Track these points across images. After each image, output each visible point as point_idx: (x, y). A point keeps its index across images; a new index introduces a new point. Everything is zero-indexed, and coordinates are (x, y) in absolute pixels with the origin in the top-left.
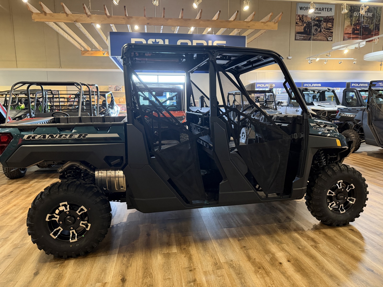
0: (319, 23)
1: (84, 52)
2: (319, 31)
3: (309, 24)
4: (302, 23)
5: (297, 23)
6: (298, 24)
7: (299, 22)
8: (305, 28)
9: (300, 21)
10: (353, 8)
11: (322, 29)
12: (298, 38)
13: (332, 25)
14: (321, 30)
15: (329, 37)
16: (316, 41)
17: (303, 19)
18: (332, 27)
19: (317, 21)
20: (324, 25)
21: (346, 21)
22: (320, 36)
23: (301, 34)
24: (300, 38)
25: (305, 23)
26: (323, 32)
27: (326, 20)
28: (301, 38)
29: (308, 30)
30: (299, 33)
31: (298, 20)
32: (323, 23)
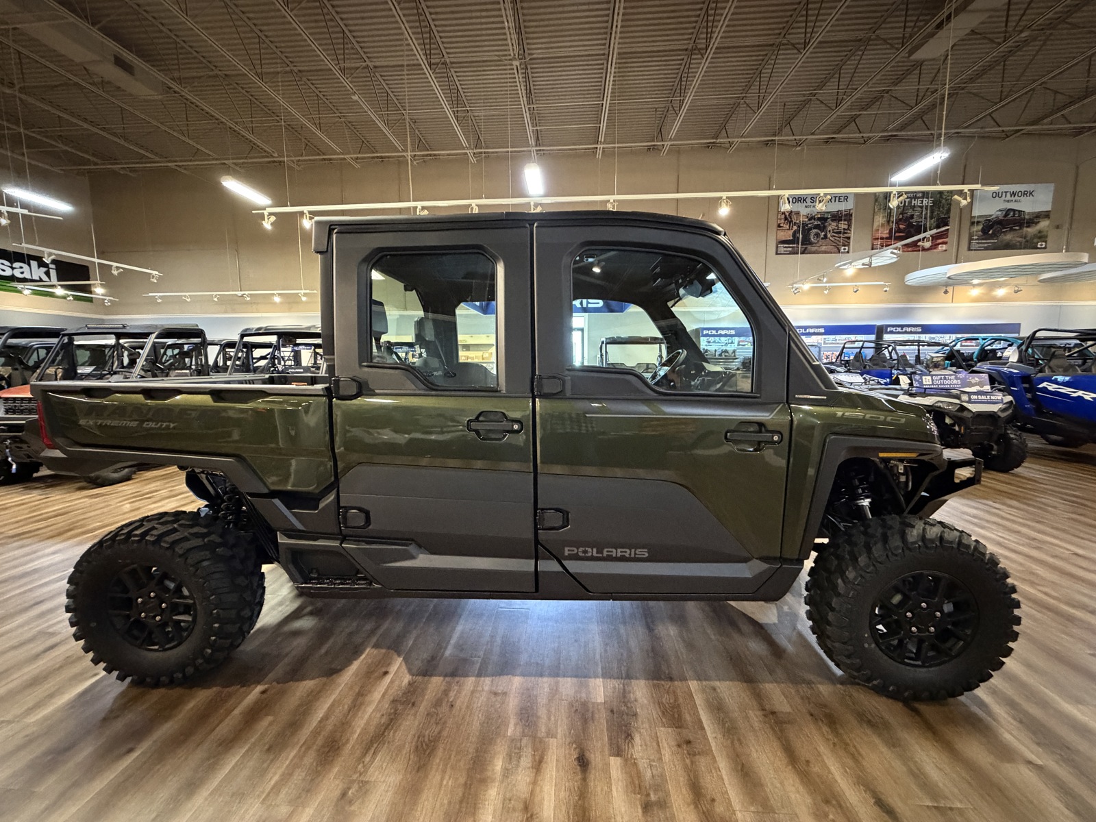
0: (822, 224)
2: (822, 236)
3: (803, 226)
4: (790, 225)
5: (779, 226)
6: (782, 227)
7: (784, 223)
9: (786, 221)
11: (828, 232)
12: (781, 250)
13: (849, 225)
15: (842, 246)
16: (816, 254)
17: (791, 218)
18: (848, 229)
19: (819, 219)
20: (832, 226)
21: (876, 216)
22: (823, 245)
23: (788, 244)
24: (785, 251)
25: (795, 225)
26: (831, 238)
27: (836, 216)
29: (800, 236)
30: (783, 242)
31: (783, 221)
32: (831, 222)
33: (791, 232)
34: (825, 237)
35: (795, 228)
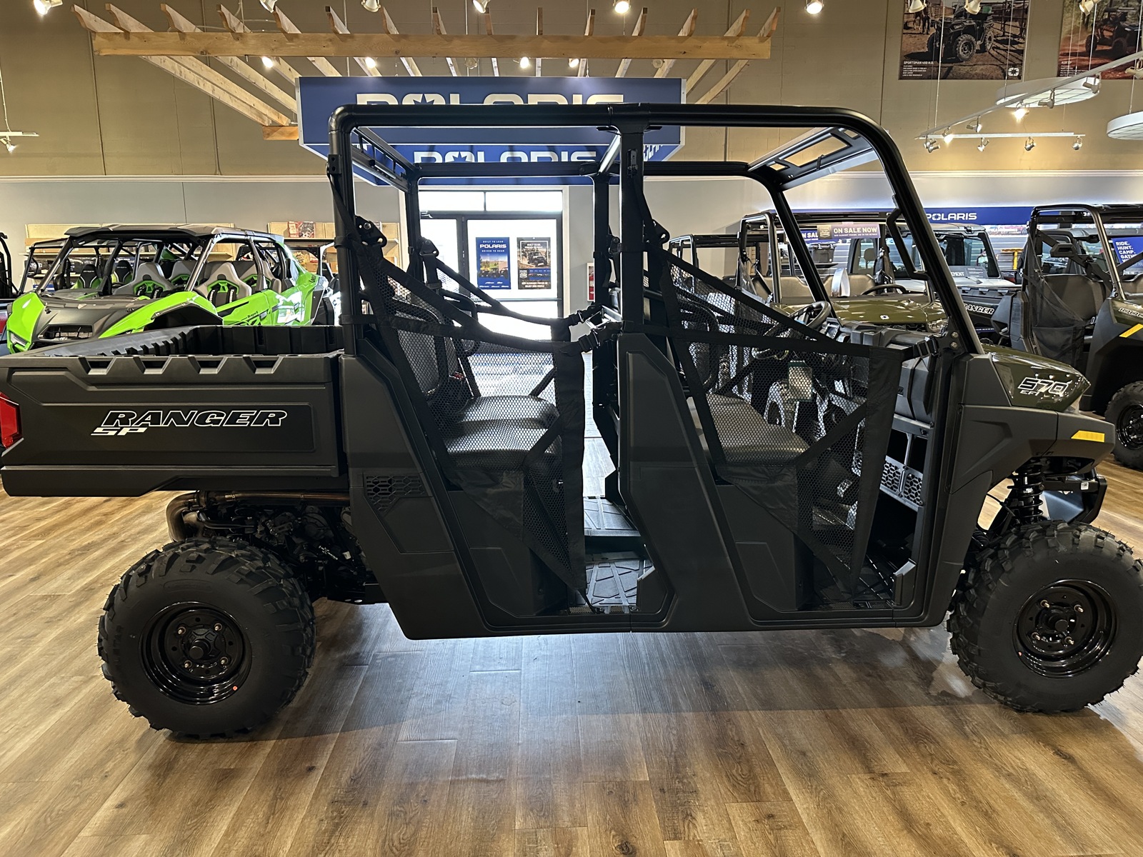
0: (978, 24)
1: (269, 130)
2: (978, 48)
4: (924, 25)
6: (911, 28)
7: (915, 21)
8: (931, 41)
9: (918, 18)
11: (988, 41)
12: (909, 71)
14: (983, 47)
15: (1010, 65)
16: (966, 79)
17: (926, 13)
18: (1021, 36)
19: (973, 16)
20: (994, 28)
22: (979, 63)
23: (920, 61)
24: (914, 73)
25: (932, 26)
26: (992, 52)
27: (1001, 12)
28: (918, 73)
30: (912, 56)
32: (992, 22)
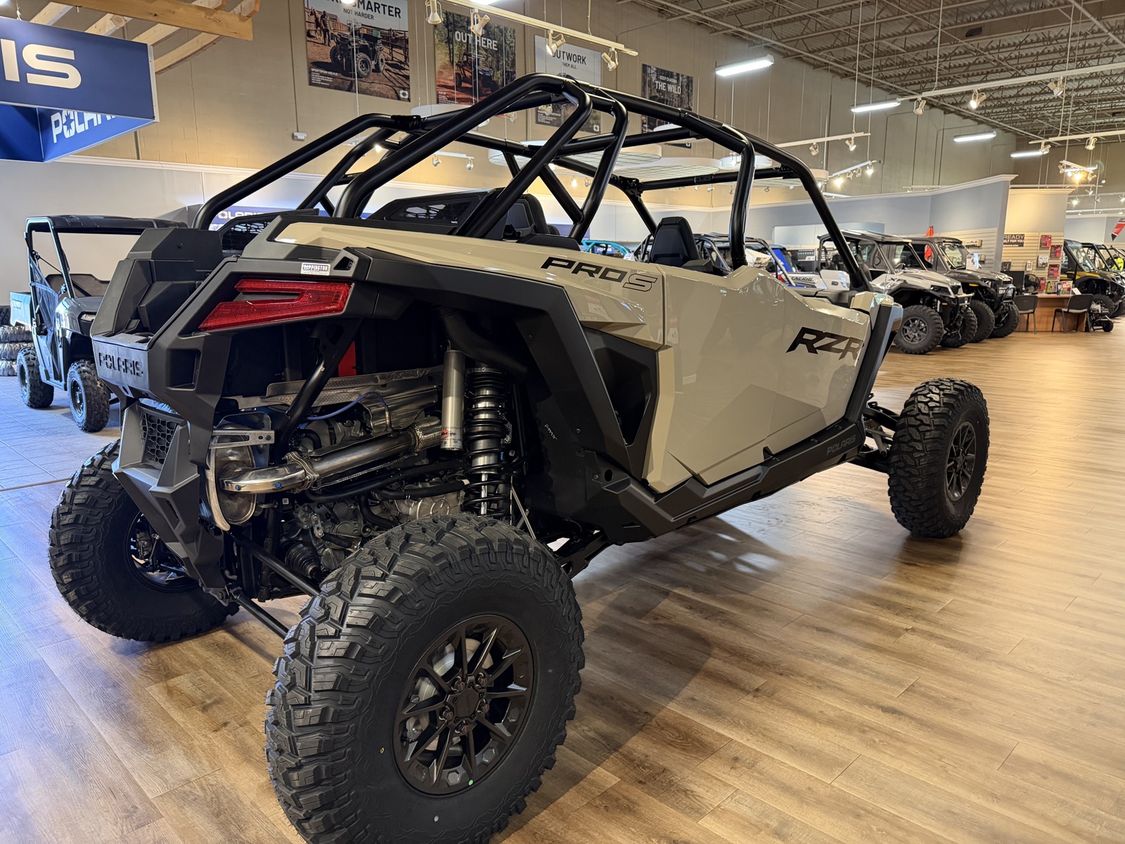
0: (371, 46)
2: (373, 67)
3: (343, 43)
5: (309, 35)
6: (313, 37)
7: (316, 31)
8: (333, 53)
9: (319, 28)
10: (451, 20)
12: (317, 79)
13: (406, 58)
15: (400, 88)
16: (367, 94)
17: (325, 25)
18: (405, 63)
19: (366, 37)
20: (384, 52)
21: (438, 52)
22: (376, 81)
23: (326, 70)
25: (332, 39)
26: (385, 73)
27: (388, 38)
28: (325, 82)
29: (342, 58)
30: (318, 64)
31: (313, 27)
32: (382, 46)
33: (328, 50)
34: (377, 66)
35: (333, 43)
